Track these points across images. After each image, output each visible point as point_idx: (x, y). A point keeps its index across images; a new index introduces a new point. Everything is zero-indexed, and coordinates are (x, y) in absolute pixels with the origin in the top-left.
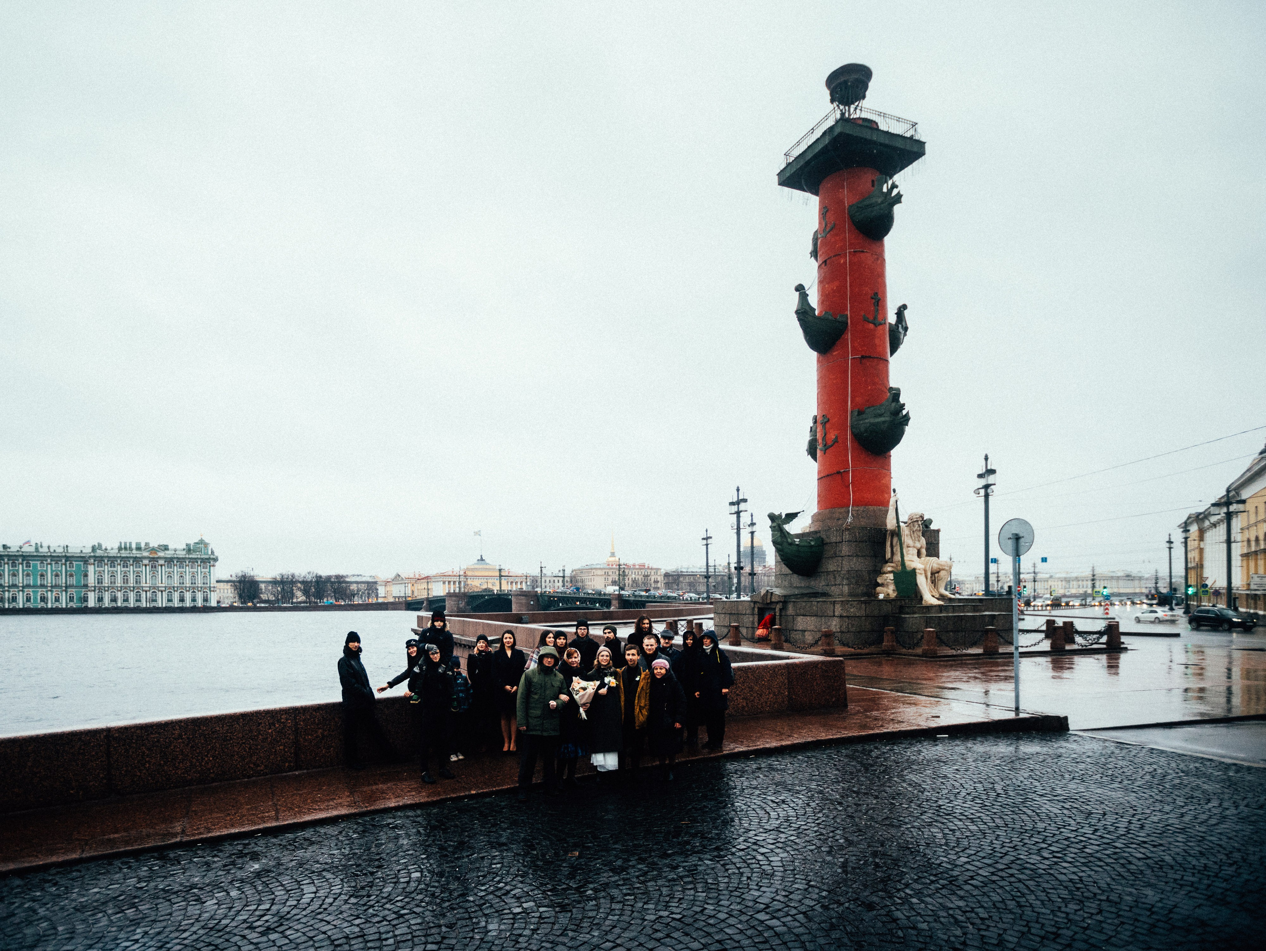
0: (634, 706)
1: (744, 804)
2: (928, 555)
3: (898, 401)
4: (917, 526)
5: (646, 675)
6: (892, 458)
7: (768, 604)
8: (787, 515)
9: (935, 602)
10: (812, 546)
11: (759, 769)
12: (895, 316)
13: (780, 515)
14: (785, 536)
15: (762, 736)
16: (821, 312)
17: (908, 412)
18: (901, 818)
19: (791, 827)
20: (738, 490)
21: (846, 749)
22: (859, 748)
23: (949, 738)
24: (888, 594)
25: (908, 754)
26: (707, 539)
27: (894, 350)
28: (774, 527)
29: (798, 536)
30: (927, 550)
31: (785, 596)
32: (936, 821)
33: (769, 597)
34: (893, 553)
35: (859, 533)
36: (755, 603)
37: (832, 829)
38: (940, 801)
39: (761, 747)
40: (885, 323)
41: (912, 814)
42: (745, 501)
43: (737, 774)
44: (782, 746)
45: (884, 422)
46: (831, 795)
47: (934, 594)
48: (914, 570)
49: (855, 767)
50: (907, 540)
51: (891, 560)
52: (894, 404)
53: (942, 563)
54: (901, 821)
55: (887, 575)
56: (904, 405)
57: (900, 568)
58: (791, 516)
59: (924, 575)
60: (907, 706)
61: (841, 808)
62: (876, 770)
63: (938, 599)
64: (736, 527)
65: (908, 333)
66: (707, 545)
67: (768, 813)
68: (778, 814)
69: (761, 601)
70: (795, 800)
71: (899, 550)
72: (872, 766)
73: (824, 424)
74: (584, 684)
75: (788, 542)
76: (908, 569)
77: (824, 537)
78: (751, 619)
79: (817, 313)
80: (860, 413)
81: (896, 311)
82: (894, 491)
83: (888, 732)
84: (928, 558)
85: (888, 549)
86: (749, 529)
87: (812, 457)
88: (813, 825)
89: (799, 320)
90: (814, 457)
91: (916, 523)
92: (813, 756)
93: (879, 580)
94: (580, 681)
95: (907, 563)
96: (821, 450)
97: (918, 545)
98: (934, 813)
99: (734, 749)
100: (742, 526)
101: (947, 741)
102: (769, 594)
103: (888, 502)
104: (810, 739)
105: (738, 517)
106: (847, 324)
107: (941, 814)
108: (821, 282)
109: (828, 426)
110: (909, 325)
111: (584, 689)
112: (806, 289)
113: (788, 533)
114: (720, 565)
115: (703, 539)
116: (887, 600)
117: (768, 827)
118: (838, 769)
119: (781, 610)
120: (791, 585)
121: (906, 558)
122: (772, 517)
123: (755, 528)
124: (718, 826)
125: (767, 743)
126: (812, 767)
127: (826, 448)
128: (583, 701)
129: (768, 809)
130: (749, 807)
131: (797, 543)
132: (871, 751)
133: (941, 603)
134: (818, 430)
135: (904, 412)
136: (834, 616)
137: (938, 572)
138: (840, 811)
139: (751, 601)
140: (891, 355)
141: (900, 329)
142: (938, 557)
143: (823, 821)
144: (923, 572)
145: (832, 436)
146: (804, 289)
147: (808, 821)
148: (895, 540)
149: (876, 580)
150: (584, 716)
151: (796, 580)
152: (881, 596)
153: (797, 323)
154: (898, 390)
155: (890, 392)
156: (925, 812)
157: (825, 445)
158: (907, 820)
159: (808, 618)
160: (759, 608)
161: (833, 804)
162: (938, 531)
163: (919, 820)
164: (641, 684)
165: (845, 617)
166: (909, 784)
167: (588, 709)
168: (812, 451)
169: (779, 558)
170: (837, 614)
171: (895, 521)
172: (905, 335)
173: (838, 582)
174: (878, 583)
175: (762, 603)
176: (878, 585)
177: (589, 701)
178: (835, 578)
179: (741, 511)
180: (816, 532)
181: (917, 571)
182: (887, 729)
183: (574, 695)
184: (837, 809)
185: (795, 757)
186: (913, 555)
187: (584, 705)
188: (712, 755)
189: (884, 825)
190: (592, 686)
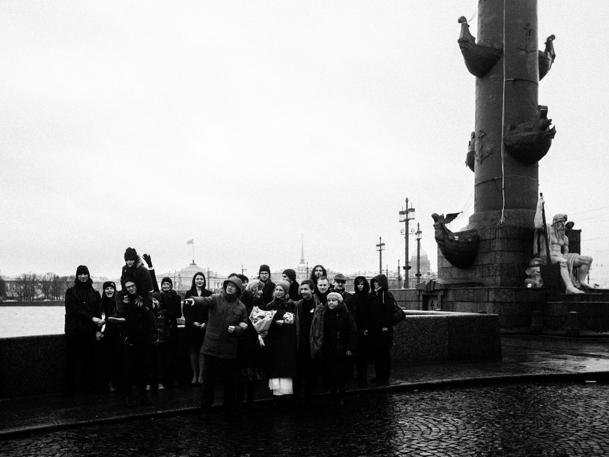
0: (309, 337)
1: (408, 422)
2: (570, 252)
3: (546, 117)
4: (561, 226)
5: (320, 308)
6: (539, 167)
7: (431, 292)
8: (448, 215)
9: (576, 291)
10: (469, 243)
11: (423, 399)
12: (545, 45)
13: (442, 216)
14: (446, 234)
15: (425, 375)
16: (480, 41)
17: (554, 127)
18: (558, 434)
19: (452, 438)
20: (407, 201)
21: (501, 387)
22: (514, 387)
23: (597, 383)
24: (535, 285)
25: (560, 391)
26: (380, 245)
27: (543, 74)
28: (437, 226)
29: (457, 234)
30: (569, 247)
31: (446, 285)
32: (592, 437)
33: (432, 285)
34: (539, 250)
35: (510, 231)
36: (420, 291)
37: (491, 440)
38: (594, 423)
39: (424, 382)
40: (535, 51)
41: (568, 431)
42: (413, 210)
43: (402, 402)
44: (443, 382)
45: (533, 135)
46: (488, 417)
47: (576, 284)
48: (559, 263)
49: (511, 399)
50: (553, 238)
51: (538, 255)
52: (542, 120)
53: (583, 258)
54: (557, 435)
55: (534, 268)
56: (551, 120)
57: (545, 262)
58: (452, 217)
59: (567, 268)
60: (556, 359)
61: (499, 426)
62: (531, 401)
63: (580, 289)
64: (405, 233)
65: (555, 60)
66: (380, 251)
67: (430, 428)
68: (440, 429)
69: (425, 290)
70: (455, 419)
71: (545, 246)
72: (526, 398)
73: (481, 138)
74: (262, 313)
75: (448, 239)
76: (553, 263)
77: (479, 234)
78: (416, 305)
79: (476, 42)
80: (512, 128)
81: (545, 41)
82: (541, 195)
83: (540, 376)
84: (571, 254)
85: (536, 246)
86: (416, 237)
87: (470, 168)
88: (473, 437)
89: (461, 48)
90: (472, 168)
91: (560, 223)
92: (473, 392)
93: (528, 273)
94: (259, 310)
95: (552, 258)
96: (478, 161)
97: (562, 242)
98: (589, 431)
99: (400, 383)
100: (410, 232)
101: (595, 385)
102: (432, 283)
103: (536, 204)
104: (468, 378)
105: (407, 224)
106: (502, 51)
107: (596, 432)
108: (480, 15)
109: (483, 140)
110: (556, 53)
111: (262, 317)
112: (468, 20)
113: (449, 231)
114: (392, 272)
115: (377, 245)
116: (534, 288)
117: (430, 438)
118: (493, 400)
119: (442, 297)
120: (451, 276)
121: (551, 254)
122: (436, 217)
123: (421, 236)
124: (383, 437)
125: (430, 380)
126: (471, 398)
127: (482, 159)
128: (261, 329)
129: (430, 425)
130: (413, 424)
131: (456, 239)
132: (525, 389)
133: (582, 292)
134: (476, 143)
135: (551, 127)
136: (488, 301)
137: (579, 266)
138: (499, 427)
139: (417, 290)
140: (541, 78)
141: (549, 57)
142: (580, 254)
143: (482, 434)
144: (566, 265)
145: (488, 149)
146: (466, 21)
147: (468, 434)
148: (542, 238)
149: (525, 273)
150: (262, 342)
151: (455, 271)
152: (529, 286)
153: (460, 51)
154: (546, 108)
155: (538, 110)
156: (581, 430)
157: (482, 156)
158: (563, 435)
159: (466, 304)
160: (423, 296)
161: (491, 423)
162: (580, 231)
163: (575, 436)
164: (315, 316)
165: (498, 302)
166: (562, 411)
167: (266, 336)
168: (470, 163)
169: (441, 254)
170: (490, 300)
171: (542, 221)
172: (553, 61)
173: (492, 273)
174: (527, 275)
175: (426, 291)
176: (527, 277)
177: (267, 328)
178: (489, 270)
179: (410, 219)
180: (472, 231)
181: (561, 264)
182: (539, 373)
183: (253, 323)
184: (495, 426)
185: (455, 392)
186: (557, 251)
187: (262, 332)
188: (379, 388)
189: (542, 438)
190: (269, 315)
